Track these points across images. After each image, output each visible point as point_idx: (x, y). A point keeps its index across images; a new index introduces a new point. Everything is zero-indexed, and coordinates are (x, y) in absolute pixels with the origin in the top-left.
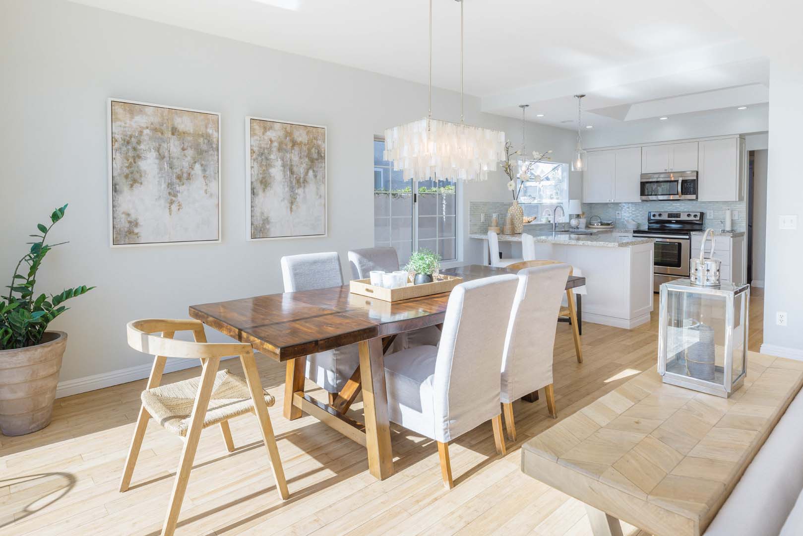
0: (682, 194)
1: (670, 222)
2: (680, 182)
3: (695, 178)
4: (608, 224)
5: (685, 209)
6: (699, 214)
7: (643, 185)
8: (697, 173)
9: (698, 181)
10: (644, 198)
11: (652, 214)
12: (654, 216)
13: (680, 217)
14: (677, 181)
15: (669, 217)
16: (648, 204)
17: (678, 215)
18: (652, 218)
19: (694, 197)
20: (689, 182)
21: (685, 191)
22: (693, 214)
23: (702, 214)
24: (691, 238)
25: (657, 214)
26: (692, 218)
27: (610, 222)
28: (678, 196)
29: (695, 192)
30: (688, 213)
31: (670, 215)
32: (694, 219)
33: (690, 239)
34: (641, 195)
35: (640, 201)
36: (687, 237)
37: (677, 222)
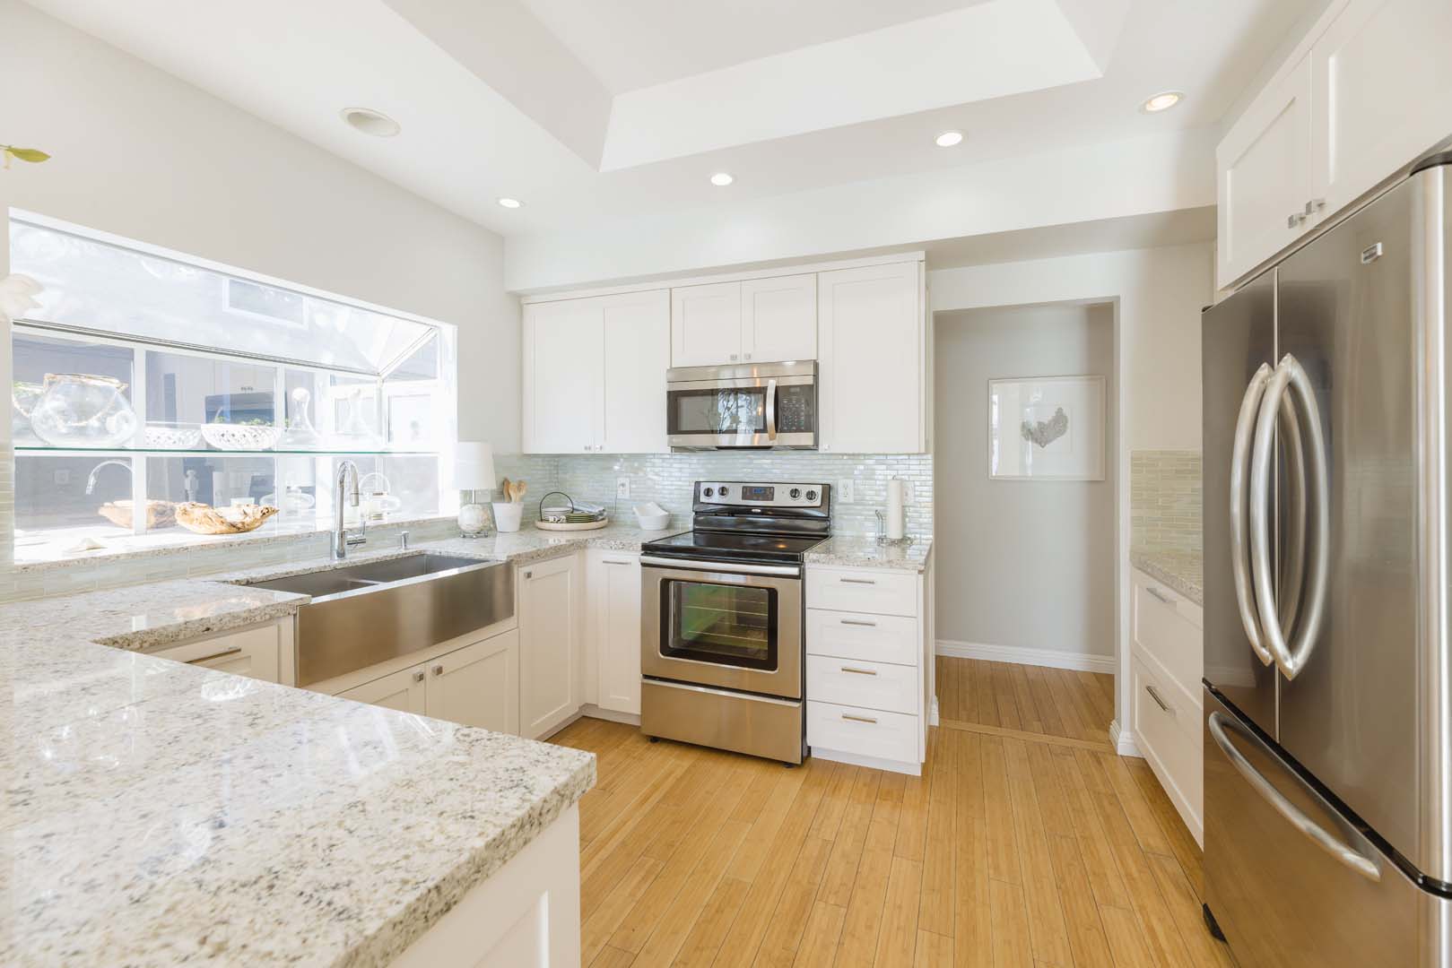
0: (777, 431)
1: (747, 511)
2: (771, 393)
3: (810, 381)
4: (591, 518)
5: (786, 476)
6: (818, 490)
7: (674, 398)
8: (816, 366)
9: (817, 387)
10: (680, 440)
11: (703, 487)
12: (708, 492)
13: (772, 499)
14: (762, 391)
15: (744, 497)
16: (695, 460)
17: (766, 493)
18: (703, 499)
19: (805, 439)
20: (794, 394)
21: (783, 423)
22: (804, 490)
23: (828, 490)
24: (804, 574)
25: (716, 487)
26: (802, 501)
27: (595, 510)
28: (766, 435)
29: (810, 425)
30: (794, 487)
31: (749, 492)
32: (808, 503)
33: (800, 577)
34: (670, 432)
35: (668, 450)
36: (794, 571)
37: (765, 512)
